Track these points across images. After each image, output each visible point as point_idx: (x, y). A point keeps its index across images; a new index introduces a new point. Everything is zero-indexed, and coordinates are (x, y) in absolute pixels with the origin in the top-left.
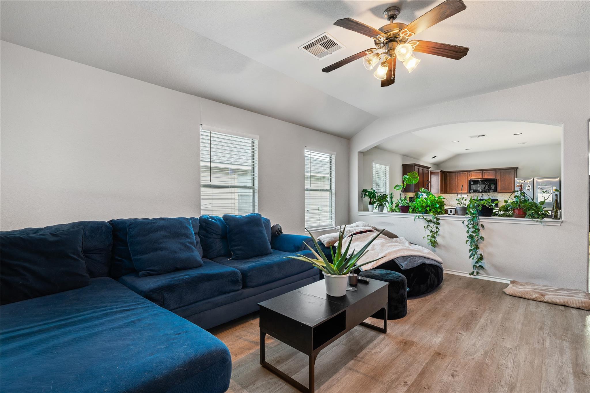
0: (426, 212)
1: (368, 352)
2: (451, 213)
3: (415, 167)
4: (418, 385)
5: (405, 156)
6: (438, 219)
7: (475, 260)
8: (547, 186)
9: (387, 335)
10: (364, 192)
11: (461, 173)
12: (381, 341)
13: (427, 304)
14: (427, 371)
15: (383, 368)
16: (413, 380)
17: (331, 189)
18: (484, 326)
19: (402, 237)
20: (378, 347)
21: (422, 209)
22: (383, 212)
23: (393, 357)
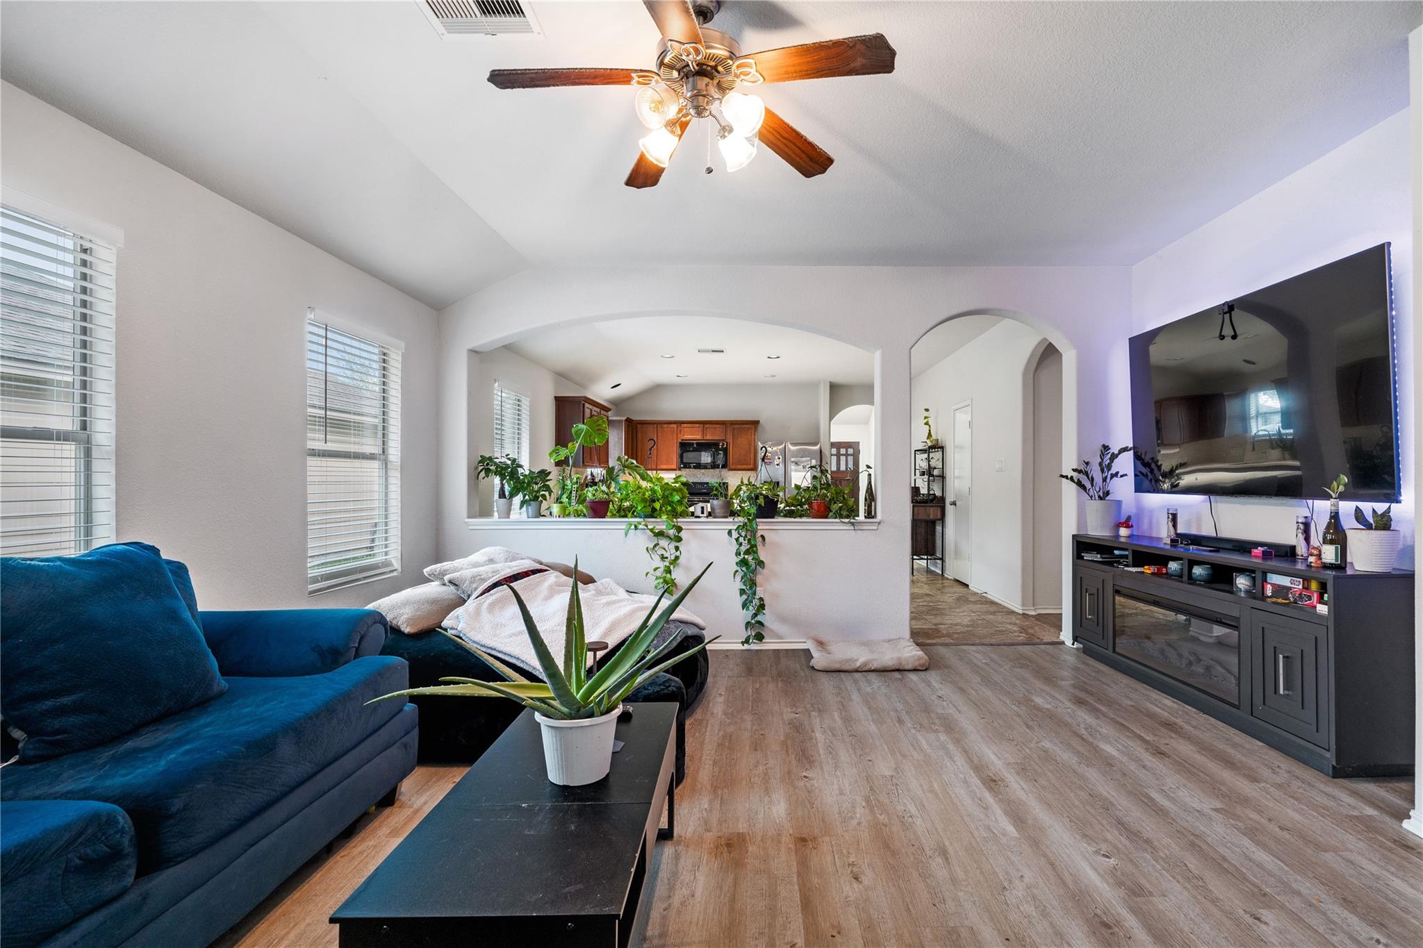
0: (653, 514)
1: (664, 910)
2: (703, 513)
3: (587, 405)
4: (817, 938)
5: (561, 376)
6: (679, 529)
7: (752, 610)
8: (804, 459)
9: (679, 843)
10: (484, 466)
11: (666, 426)
12: (676, 865)
13: (706, 731)
14: (811, 893)
15: (726, 934)
16: (802, 931)
17: (383, 452)
18: (830, 747)
19: (608, 580)
20: (678, 884)
21: (644, 507)
22: (509, 518)
23: (728, 895)
